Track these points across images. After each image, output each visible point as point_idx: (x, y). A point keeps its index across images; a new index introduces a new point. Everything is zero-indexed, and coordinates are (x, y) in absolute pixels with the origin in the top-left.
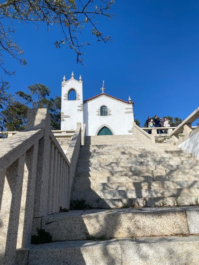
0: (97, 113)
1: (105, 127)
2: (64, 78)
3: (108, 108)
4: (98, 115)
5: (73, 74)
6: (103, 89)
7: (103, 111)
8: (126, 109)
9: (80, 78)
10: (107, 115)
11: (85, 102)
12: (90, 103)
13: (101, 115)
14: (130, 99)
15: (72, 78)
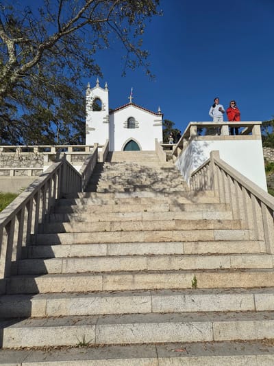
0: (124, 125)
1: (132, 141)
2: (89, 86)
3: (136, 120)
4: (125, 127)
5: (98, 81)
6: (131, 98)
7: (131, 123)
8: (155, 121)
9: (106, 86)
10: (134, 128)
11: (111, 112)
12: (116, 114)
13: (128, 128)
14: (159, 110)
15: (98, 85)
